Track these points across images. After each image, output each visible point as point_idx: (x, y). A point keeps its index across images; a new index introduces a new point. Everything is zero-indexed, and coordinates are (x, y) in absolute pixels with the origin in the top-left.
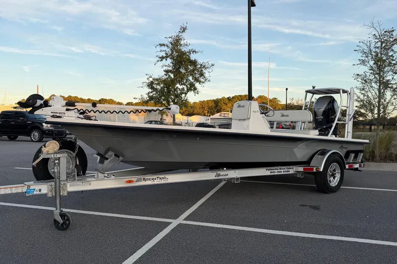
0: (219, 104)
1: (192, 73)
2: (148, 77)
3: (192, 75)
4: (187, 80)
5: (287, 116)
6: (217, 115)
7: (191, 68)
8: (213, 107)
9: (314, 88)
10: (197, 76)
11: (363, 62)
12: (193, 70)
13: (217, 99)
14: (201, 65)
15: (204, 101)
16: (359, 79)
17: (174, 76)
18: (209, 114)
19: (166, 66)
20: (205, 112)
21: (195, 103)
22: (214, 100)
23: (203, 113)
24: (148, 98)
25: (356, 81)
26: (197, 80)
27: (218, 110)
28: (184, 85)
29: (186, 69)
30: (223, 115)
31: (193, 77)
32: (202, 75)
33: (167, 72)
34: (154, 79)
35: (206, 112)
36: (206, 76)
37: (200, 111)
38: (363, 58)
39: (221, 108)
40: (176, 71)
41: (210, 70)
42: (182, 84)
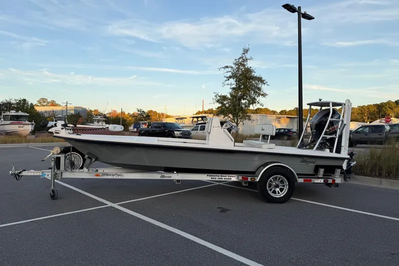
8: (375, 112)
13: (382, 104)
15: (364, 106)
18: (369, 121)
20: (364, 117)
22: (376, 105)
23: (362, 119)
35: (366, 118)
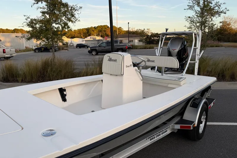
0: (90, 31)
1: (65, 14)
2: (26, 17)
3: (65, 16)
4: (61, 20)
5: (153, 61)
6: (88, 38)
7: (63, 10)
8: (86, 33)
9: (167, 30)
10: (69, 16)
11: (191, 8)
12: (65, 12)
14: (72, 7)
15: (80, 29)
16: (188, 20)
17: (49, 16)
18: (84, 37)
19: (41, 8)
21: (75, 30)
22: (86, 29)
23: (80, 37)
24: (30, 36)
25: (187, 22)
26: (69, 20)
27: (89, 34)
28: (59, 24)
29: (60, 11)
30: (92, 38)
31: (66, 17)
32: (73, 15)
33: (43, 13)
34: (31, 20)
35: (82, 36)
36: (76, 17)
37: (79, 35)
38: (191, 4)
39: (91, 34)
40: (51, 12)
41: (79, 12)
42: (57, 24)
